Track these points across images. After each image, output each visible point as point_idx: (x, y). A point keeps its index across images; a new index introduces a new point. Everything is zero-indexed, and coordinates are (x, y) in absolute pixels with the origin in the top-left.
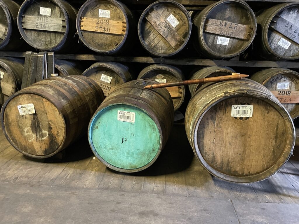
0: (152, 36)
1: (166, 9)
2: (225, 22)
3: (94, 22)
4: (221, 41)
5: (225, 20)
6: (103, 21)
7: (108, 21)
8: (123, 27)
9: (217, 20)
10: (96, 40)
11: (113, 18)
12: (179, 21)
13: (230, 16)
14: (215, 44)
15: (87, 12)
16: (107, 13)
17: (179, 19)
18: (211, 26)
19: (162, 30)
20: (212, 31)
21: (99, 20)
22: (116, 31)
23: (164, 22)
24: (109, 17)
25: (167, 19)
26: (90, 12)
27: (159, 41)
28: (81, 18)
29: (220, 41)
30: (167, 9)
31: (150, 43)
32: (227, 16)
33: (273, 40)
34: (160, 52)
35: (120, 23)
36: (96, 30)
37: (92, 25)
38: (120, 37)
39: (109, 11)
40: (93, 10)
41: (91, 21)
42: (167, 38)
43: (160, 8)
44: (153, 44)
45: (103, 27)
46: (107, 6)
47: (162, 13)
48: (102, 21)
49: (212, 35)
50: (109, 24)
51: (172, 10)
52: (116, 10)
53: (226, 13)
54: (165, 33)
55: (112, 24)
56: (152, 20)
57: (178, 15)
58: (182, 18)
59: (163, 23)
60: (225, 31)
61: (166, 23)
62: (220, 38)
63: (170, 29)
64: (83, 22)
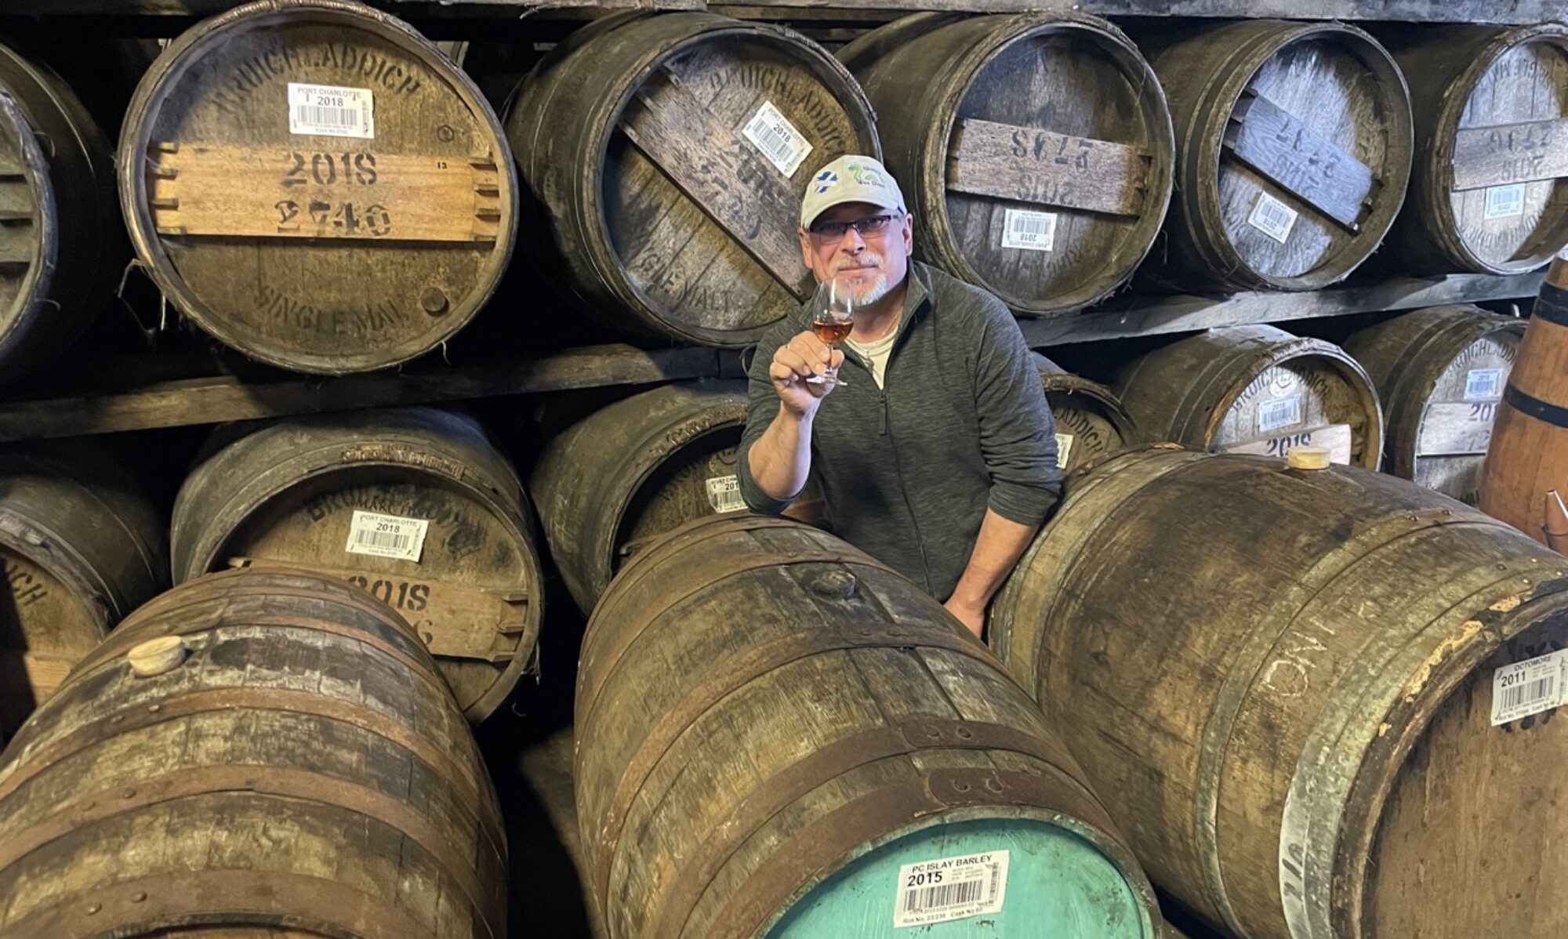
0: (666, 233)
1: (734, 72)
2: (1034, 131)
3: (265, 172)
4: (1019, 234)
5: (1028, 120)
6: (331, 162)
7: (371, 159)
8: (481, 192)
9: (997, 125)
10: (288, 295)
11: (396, 140)
12: (809, 138)
13: (1050, 102)
14: (993, 247)
15: (191, 103)
16: (348, 103)
17: (812, 124)
18: (975, 159)
19: (725, 197)
20: (981, 181)
21: (297, 157)
22: (432, 220)
23: (736, 148)
24: (371, 135)
25: (745, 131)
26: (220, 106)
27: (707, 262)
28: (154, 151)
29: (1016, 229)
30: (738, 75)
31: (657, 278)
32: (1038, 103)
33: (1228, 205)
34: (718, 322)
35: (458, 168)
36: (286, 225)
37: (251, 196)
38: (456, 256)
39: (366, 95)
40: (240, 87)
41: (243, 165)
42: (756, 240)
43: (699, 68)
44: (673, 279)
45: (335, 205)
46: (349, 60)
47: (711, 97)
48: (323, 167)
49: (975, 206)
50: (380, 179)
51: (768, 77)
52: (418, 85)
53: (1033, 88)
54: (744, 213)
55: (402, 178)
56: (664, 140)
57: (801, 106)
58: (825, 123)
59: (731, 154)
60: (1038, 178)
61: (745, 157)
62: (1013, 215)
63: (771, 186)
64: (171, 176)
